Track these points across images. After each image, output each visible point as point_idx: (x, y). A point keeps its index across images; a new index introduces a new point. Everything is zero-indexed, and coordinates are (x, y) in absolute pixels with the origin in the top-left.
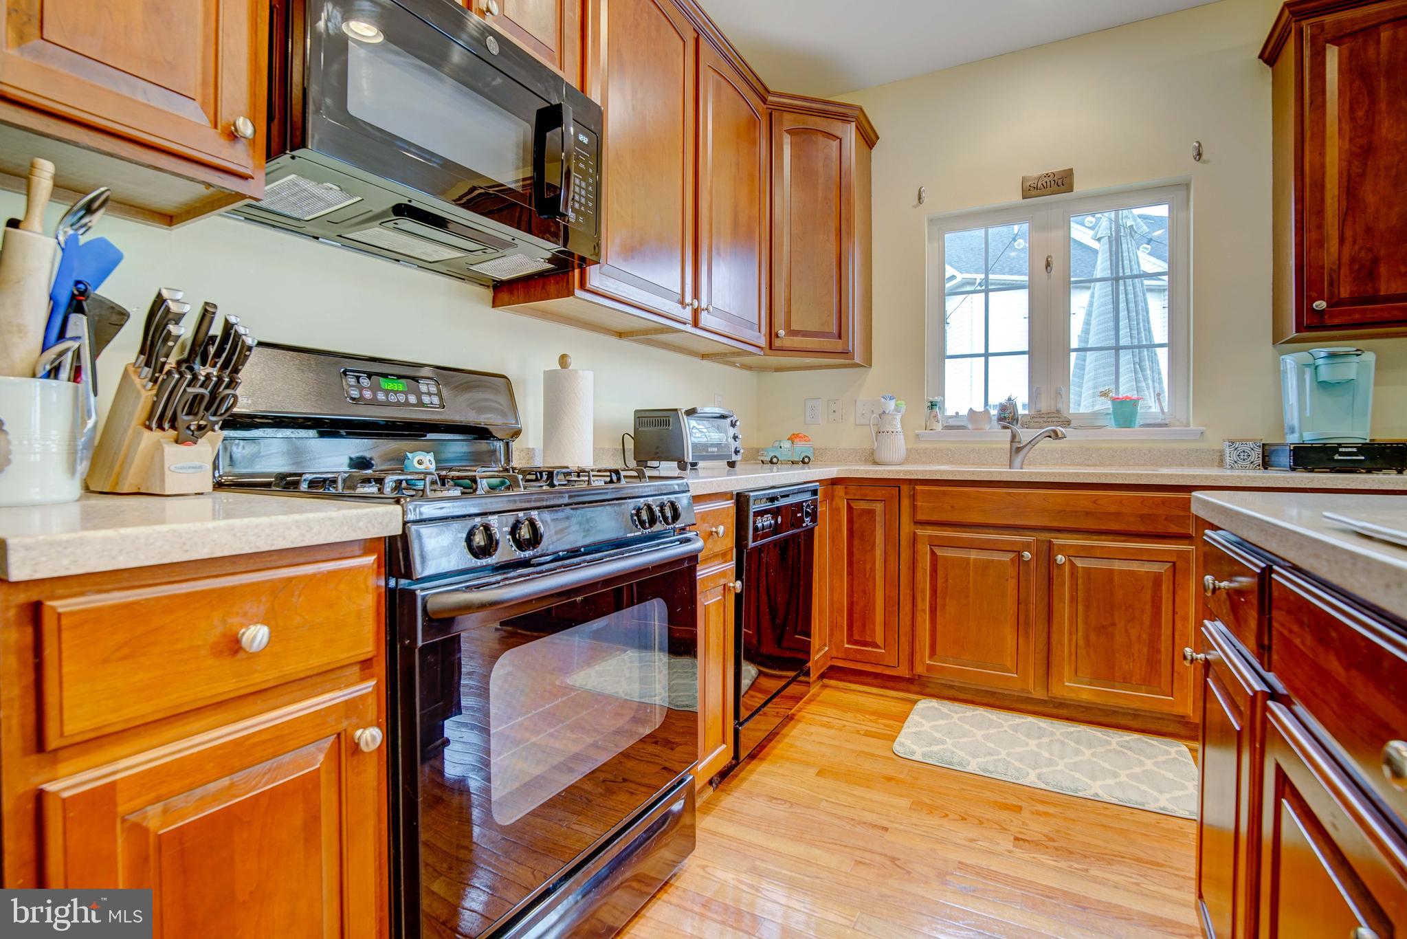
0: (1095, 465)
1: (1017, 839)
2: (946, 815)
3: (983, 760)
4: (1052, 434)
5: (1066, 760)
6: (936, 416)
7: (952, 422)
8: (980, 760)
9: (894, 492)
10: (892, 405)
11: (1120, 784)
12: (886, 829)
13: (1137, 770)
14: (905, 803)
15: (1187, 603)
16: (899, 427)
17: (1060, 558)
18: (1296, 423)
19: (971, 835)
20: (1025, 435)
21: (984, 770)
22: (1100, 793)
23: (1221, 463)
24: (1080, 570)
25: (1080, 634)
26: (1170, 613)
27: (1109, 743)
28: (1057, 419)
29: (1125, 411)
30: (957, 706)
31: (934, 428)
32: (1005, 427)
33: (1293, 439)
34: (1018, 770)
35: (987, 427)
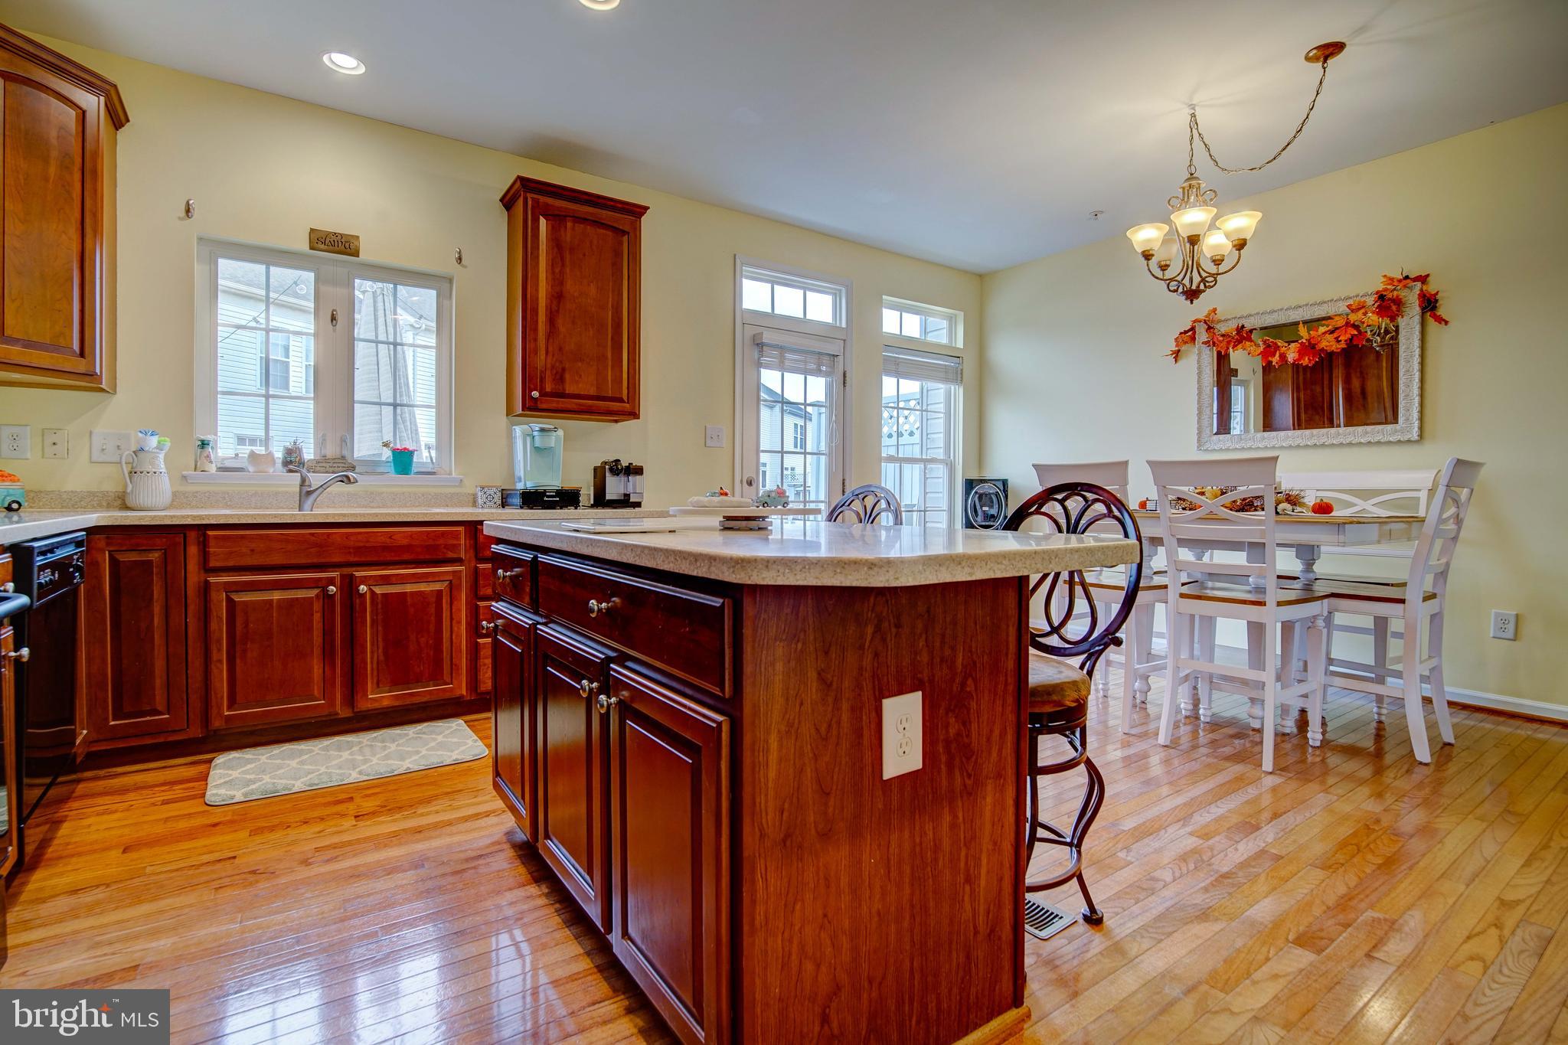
0: (379, 507)
1: (356, 817)
2: (289, 827)
3: (305, 779)
4: (345, 479)
5: (378, 756)
6: (208, 456)
7: (228, 464)
8: (302, 780)
9: (177, 539)
10: (153, 441)
11: (423, 757)
12: (234, 857)
13: (433, 744)
14: (243, 834)
15: (460, 610)
16: (162, 468)
17: (363, 588)
18: (522, 474)
19: (318, 829)
20: (316, 480)
21: (310, 785)
22: (411, 766)
23: (474, 504)
24: (379, 596)
25: (380, 650)
26: (449, 620)
27: (407, 735)
28: (343, 465)
29: (403, 459)
30: (260, 750)
31: (206, 469)
32: (291, 471)
33: (520, 486)
34: (341, 775)
35: (271, 470)
